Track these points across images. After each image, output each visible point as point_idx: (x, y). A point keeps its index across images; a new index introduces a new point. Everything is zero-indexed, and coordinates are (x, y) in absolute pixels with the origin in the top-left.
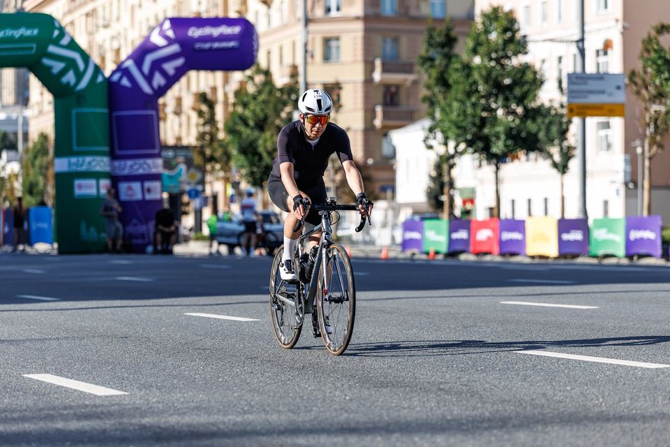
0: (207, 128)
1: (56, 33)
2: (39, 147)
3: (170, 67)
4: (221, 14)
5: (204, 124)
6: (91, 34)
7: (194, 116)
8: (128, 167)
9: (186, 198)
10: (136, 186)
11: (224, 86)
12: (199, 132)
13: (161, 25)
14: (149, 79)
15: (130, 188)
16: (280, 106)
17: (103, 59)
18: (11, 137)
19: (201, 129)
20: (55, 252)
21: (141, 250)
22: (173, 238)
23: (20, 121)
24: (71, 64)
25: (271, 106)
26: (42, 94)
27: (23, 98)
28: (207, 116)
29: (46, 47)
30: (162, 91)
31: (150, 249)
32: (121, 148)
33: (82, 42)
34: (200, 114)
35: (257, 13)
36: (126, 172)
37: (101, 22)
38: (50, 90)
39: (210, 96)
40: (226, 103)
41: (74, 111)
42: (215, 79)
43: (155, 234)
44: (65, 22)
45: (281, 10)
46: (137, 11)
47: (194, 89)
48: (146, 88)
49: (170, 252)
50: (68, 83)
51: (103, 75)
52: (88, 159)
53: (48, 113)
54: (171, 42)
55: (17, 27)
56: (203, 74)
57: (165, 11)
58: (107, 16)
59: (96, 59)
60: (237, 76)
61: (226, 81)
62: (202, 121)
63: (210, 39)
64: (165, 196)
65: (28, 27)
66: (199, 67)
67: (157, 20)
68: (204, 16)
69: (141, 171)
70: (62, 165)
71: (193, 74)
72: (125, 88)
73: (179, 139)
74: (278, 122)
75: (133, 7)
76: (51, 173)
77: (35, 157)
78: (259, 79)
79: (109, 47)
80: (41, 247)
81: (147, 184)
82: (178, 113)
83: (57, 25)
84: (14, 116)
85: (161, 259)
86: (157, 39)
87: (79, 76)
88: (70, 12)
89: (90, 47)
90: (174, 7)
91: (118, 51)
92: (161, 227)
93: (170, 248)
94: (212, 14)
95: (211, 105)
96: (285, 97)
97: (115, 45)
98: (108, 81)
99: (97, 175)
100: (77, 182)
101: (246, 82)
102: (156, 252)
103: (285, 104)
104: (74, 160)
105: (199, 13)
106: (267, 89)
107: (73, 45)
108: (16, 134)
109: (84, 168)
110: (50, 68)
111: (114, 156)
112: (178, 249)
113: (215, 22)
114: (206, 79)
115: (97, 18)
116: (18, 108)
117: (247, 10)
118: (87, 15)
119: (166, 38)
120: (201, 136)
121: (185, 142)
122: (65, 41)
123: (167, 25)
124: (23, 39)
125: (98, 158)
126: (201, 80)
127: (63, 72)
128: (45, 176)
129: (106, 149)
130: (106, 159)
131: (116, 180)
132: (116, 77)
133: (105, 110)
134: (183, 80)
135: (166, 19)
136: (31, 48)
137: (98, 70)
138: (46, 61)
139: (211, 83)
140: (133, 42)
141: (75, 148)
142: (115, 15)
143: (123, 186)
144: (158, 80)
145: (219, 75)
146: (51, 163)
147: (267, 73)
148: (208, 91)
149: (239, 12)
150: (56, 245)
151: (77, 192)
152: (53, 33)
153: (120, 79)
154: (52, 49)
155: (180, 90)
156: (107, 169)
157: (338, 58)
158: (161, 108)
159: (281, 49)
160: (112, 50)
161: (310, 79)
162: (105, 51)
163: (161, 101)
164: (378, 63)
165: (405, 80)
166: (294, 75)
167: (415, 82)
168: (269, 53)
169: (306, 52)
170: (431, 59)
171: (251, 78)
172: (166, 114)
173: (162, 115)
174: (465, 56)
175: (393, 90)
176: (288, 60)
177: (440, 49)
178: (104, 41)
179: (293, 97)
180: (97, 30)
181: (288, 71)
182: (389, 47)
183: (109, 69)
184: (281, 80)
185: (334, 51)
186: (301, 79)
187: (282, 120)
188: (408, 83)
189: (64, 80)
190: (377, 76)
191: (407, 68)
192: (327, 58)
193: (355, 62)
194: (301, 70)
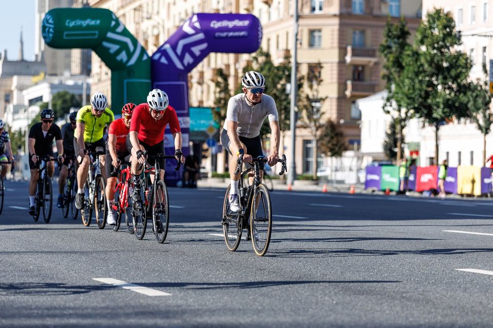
0: (222, 95)
1: (113, 23)
3: (196, 50)
4: (234, 12)
5: (220, 92)
6: (138, 23)
7: (213, 85)
9: (205, 146)
10: (170, 137)
11: (235, 64)
12: (215, 98)
13: (191, 19)
14: (181, 58)
15: (166, 139)
16: (277, 80)
17: (146, 42)
18: (77, 98)
19: (218, 95)
22: (197, 175)
23: (85, 86)
24: (124, 46)
25: (270, 80)
26: (101, 67)
27: (86, 70)
28: (222, 85)
29: (106, 33)
30: (190, 67)
31: (180, 183)
33: (132, 29)
34: (218, 84)
35: (260, 10)
37: (145, 15)
38: (108, 65)
39: (225, 72)
40: (236, 77)
41: (126, 81)
42: (228, 59)
43: (184, 173)
44: (119, 14)
45: (278, 9)
46: (172, 7)
47: (213, 65)
48: (179, 65)
49: (195, 186)
50: (122, 60)
51: (147, 55)
53: (105, 81)
54: (197, 31)
55: (84, 19)
56: (219, 55)
57: (193, 8)
58: (150, 11)
59: (141, 42)
60: (245, 57)
61: (237, 61)
62: (218, 90)
63: (226, 29)
64: (191, 144)
65: (93, 19)
66: (216, 51)
67: (187, 14)
68: (222, 12)
71: (212, 55)
72: (163, 64)
73: (201, 102)
74: (275, 91)
75: (169, 4)
78: (261, 59)
79: (151, 33)
82: (200, 83)
83: (114, 17)
84: (80, 82)
85: (188, 192)
86: (187, 29)
87: (130, 55)
88: (122, 7)
89: (137, 33)
90: (199, 5)
91: (157, 37)
92: (188, 168)
93: (195, 183)
94: (227, 11)
95: (226, 78)
96: (281, 73)
97: (156, 32)
98: (151, 59)
101: (252, 61)
102: (184, 186)
103: (280, 78)
105: (218, 10)
106: (267, 67)
107: (125, 33)
108: (81, 96)
110: (108, 49)
112: (201, 183)
113: (230, 17)
114: (222, 59)
115: (142, 11)
116: (83, 77)
117: (253, 8)
118: (135, 9)
119: (194, 28)
120: (218, 101)
121: (205, 105)
122: (119, 30)
123: (195, 18)
124: (89, 27)
126: (218, 60)
127: (118, 52)
132: (157, 57)
133: (148, 81)
134: (205, 60)
135: (194, 14)
136: (94, 34)
137: (143, 51)
138: (105, 44)
139: (226, 62)
140: (168, 30)
142: (155, 11)
144: (188, 59)
145: (232, 56)
147: (267, 55)
148: (223, 67)
149: (247, 10)
152: (111, 23)
153: (160, 58)
154: (110, 35)
155: (203, 66)
157: (320, 45)
158: (189, 79)
159: (278, 37)
160: (153, 35)
161: (299, 61)
162: (148, 36)
163: (189, 75)
164: (349, 49)
165: (370, 62)
166: (287, 57)
167: (376, 64)
168: (269, 40)
169: (297, 40)
170: (389, 47)
171: (256, 58)
172: (192, 84)
173: (189, 84)
174: (415, 46)
175: (360, 68)
176: (283, 46)
177: (396, 40)
178: (147, 29)
179: (287, 73)
180: (142, 21)
181: (282, 54)
182: (357, 37)
183: (151, 50)
184: (277, 60)
185: (317, 39)
186: (292, 60)
187: (278, 90)
188: (371, 64)
189: (119, 58)
190: (348, 59)
191: (371, 53)
192: (311, 45)
193: (332, 48)
194: (292, 53)
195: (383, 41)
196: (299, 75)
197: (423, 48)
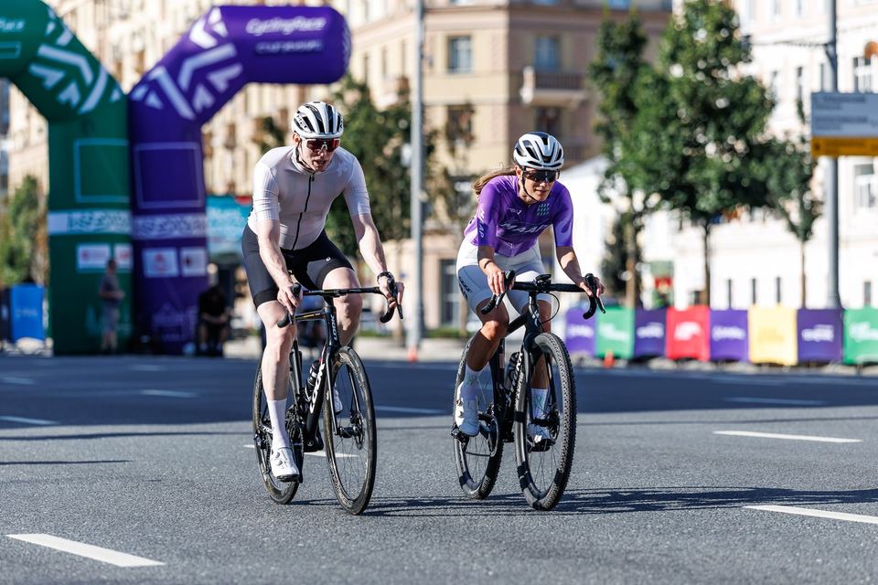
1: (51, 27)
2: (23, 196)
3: (220, 79)
4: (294, 2)
6: (101, 29)
7: (254, 150)
8: (158, 226)
9: (241, 274)
10: (170, 255)
13: (207, 17)
14: (189, 96)
15: (160, 259)
16: (383, 138)
17: (119, 66)
20: (49, 353)
21: (175, 350)
22: (224, 332)
24: (72, 73)
25: (370, 138)
26: (28, 117)
29: (36, 48)
30: (207, 114)
31: (190, 348)
32: (146, 199)
33: (89, 41)
36: (154, 234)
37: (116, 11)
38: (42, 111)
39: (278, 122)
41: (77, 144)
42: (285, 97)
43: (197, 327)
44: (63, 10)
47: (255, 110)
48: (185, 110)
49: (220, 354)
50: (68, 103)
51: (121, 91)
52: (98, 214)
53: (37, 145)
54: (221, 41)
56: (267, 89)
59: (108, 66)
60: (319, 93)
61: (302, 100)
63: (279, 37)
64: (212, 269)
65: (9, 18)
66: (262, 79)
67: (200, 8)
68: (270, 2)
69: (176, 234)
70: (58, 223)
71: (253, 89)
72: (152, 109)
74: (379, 161)
76: (42, 234)
77: (18, 211)
78: (352, 97)
79: (129, 48)
80: (28, 345)
81: (186, 253)
82: (230, 146)
83: (52, 15)
85: (206, 364)
86: (200, 37)
87: (85, 91)
91: (141, 55)
92: (206, 317)
93: (219, 347)
94: (282, 1)
95: (280, 135)
96: (390, 124)
97: (138, 45)
98: (128, 99)
99: (111, 239)
100: (81, 249)
102: (198, 353)
103: (390, 135)
104: (77, 216)
106: (363, 112)
107: (76, 46)
109: (92, 228)
110: (40, 80)
111: (136, 211)
113: (287, 12)
114: (273, 96)
119: (215, 35)
122: (64, 39)
123: (216, 16)
125: (113, 214)
126: (264, 99)
127: (62, 85)
128: (33, 240)
129: (125, 199)
130: (124, 216)
131: (139, 246)
132: (140, 93)
133: (123, 143)
134: (239, 99)
135: (214, 7)
136: (13, 50)
137: (112, 83)
138: (36, 70)
139: (280, 102)
141: (79, 198)
143: (150, 255)
145: (292, 91)
146: (43, 220)
147: (364, 89)
148: (275, 114)
150: (50, 343)
151: (82, 263)
152: (45, 27)
153: (146, 96)
154: (45, 51)
155: (234, 112)
156: (126, 229)
157: (469, 65)
158: (206, 139)
159: (384, 52)
160: (133, 52)
161: (428, 98)
162: (121, 54)
163: (206, 129)
164: (529, 75)
165: (569, 101)
166: (404, 90)
167: (584, 104)
168: (366, 58)
169: (422, 57)
170: (608, 70)
171: (340, 96)
172: (212, 149)
173: (207, 150)
174: (658, 66)
175: (551, 114)
176: (395, 70)
177: (621, 56)
178: (121, 39)
179: (403, 124)
180: (110, 24)
181: (394, 86)
182: (545, 50)
183: (128, 81)
184: (383, 98)
185: (463, 57)
186: (414, 98)
187: (385, 158)
188: (574, 105)
189: (63, 97)
190: (528, 94)
191: (573, 83)
192: (452, 66)
193: (494, 72)
194: (414, 84)
195: (595, 55)
196: (428, 129)
197: (677, 71)
